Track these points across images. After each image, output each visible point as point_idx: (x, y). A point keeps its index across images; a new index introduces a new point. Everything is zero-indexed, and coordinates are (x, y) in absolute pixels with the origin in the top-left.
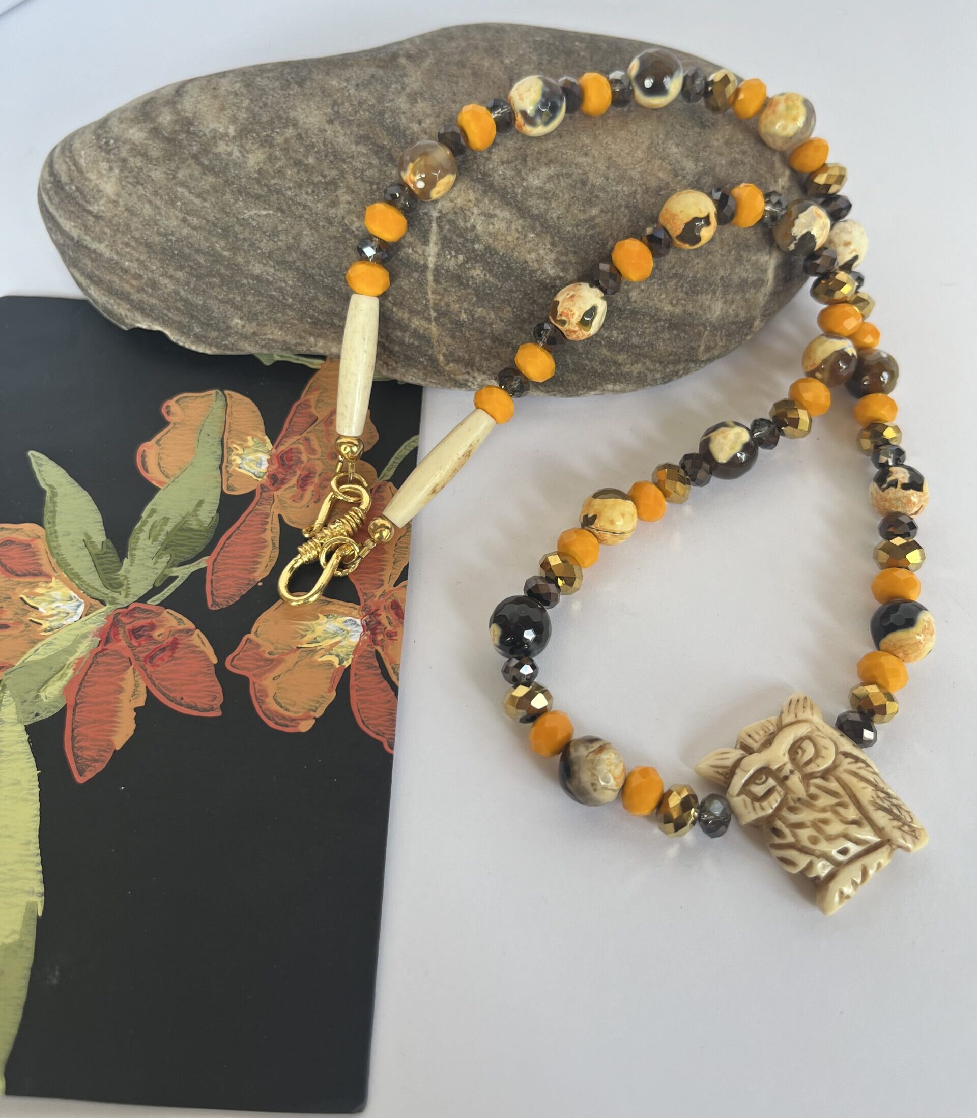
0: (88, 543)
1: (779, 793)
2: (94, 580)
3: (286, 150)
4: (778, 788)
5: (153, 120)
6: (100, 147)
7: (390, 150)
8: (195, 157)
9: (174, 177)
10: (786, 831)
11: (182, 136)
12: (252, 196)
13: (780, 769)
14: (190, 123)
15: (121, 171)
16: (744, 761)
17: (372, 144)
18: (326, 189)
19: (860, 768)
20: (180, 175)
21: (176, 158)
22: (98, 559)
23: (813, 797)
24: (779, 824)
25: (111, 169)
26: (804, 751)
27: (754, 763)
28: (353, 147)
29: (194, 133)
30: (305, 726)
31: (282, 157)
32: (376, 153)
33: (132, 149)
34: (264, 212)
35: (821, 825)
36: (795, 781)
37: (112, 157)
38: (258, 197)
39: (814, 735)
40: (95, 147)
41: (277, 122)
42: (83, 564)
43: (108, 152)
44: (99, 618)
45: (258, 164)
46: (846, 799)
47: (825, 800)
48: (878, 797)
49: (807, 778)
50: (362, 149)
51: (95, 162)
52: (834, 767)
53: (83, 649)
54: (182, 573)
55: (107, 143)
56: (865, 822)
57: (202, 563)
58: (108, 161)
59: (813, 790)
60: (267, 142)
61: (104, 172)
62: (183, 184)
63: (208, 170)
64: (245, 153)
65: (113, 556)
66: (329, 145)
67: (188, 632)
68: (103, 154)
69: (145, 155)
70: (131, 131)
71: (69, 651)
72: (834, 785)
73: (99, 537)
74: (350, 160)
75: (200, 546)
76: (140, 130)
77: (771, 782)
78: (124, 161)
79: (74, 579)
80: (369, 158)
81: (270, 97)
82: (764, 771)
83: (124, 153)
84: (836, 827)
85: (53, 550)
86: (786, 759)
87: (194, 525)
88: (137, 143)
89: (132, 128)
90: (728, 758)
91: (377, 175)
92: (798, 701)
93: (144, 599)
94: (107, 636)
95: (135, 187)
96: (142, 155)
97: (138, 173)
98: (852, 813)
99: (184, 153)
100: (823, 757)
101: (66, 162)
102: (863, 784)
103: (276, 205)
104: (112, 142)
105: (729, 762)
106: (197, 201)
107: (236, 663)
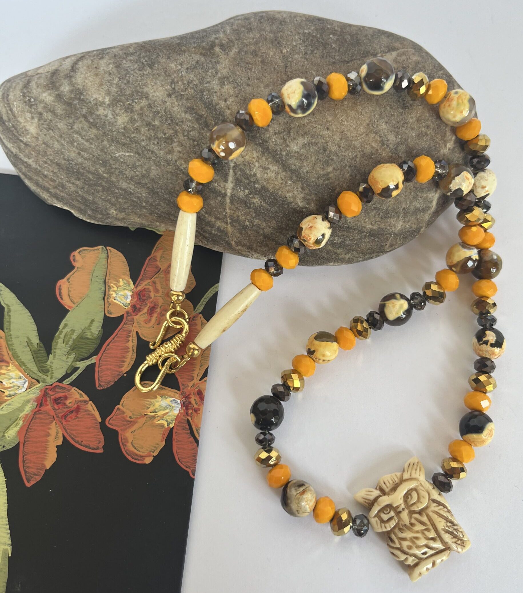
0: (29, 343)
1: (395, 520)
2: (33, 366)
3: (141, 115)
4: (395, 518)
5: (57, 89)
6: (25, 102)
7: (206, 118)
8: (85, 116)
9: (72, 128)
10: (396, 541)
11: (76, 102)
12: (120, 144)
13: (398, 507)
14: (81, 94)
15: (39, 120)
16: (380, 499)
17: (195, 113)
18: (165, 142)
19: (440, 509)
20: (75, 127)
21: (73, 116)
22: (35, 354)
23: (412, 524)
24: (393, 536)
25: (33, 118)
26: (412, 497)
27: (385, 500)
28: (183, 115)
29: (83, 100)
30: (148, 461)
31: (139, 120)
32: (197, 120)
33: (45, 107)
34: (127, 154)
35: (414, 540)
36: (405, 515)
37: (33, 110)
38: (124, 144)
39: (418, 489)
40: (22, 102)
41: (135, 95)
42: (27, 357)
43: (31, 106)
44: (36, 391)
45: (124, 123)
46: (430, 527)
47: (419, 527)
48: (447, 526)
49: (411, 513)
50: (188, 116)
51: (23, 111)
52: (427, 507)
53: (28, 409)
54: (82, 365)
55: (29, 100)
56: (438, 539)
57: (94, 360)
58: (31, 112)
59: (413, 521)
60: (129, 109)
61: (28, 119)
62: (78, 133)
63: (93, 125)
64: (115, 116)
65: (43, 352)
66: (168, 113)
67: (85, 402)
68: (27, 107)
69: (53, 112)
70: (44, 95)
71: (20, 409)
72: (425, 519)
73: (35, 340)
74: (181, 123)
75: (92, 348)
76: (50, 95)
77: (392, 514)
78: (41, 114)
79: (22, 365)
80: (193, 123)
81: (132, 76)
82: (389, 507)
83: (40, 110)
84: (423, 542)
85: (10, 346)
86: (402, 501)
87: (89, 335)
88: (48, 104)
89: (44, 92)
90: (371, 495)
91: (197, 135)
92: (414, 464)
93: (61, 380)
94: (41, 402)
95: (48, 131)
96: (51, 112)
97: (50, 123)
98: (432, 534)
99: (77, 113)
100: (421, 502)
101: (5, 107)
102: (441, 519)
103: (135, 150)
104: (32, 100)
105: (372, 498)
106: (87, 144)
107: (112, 422)
